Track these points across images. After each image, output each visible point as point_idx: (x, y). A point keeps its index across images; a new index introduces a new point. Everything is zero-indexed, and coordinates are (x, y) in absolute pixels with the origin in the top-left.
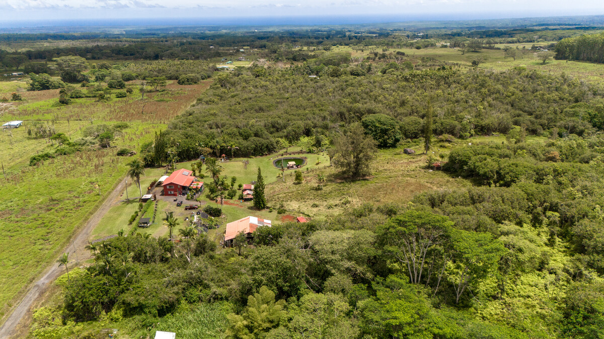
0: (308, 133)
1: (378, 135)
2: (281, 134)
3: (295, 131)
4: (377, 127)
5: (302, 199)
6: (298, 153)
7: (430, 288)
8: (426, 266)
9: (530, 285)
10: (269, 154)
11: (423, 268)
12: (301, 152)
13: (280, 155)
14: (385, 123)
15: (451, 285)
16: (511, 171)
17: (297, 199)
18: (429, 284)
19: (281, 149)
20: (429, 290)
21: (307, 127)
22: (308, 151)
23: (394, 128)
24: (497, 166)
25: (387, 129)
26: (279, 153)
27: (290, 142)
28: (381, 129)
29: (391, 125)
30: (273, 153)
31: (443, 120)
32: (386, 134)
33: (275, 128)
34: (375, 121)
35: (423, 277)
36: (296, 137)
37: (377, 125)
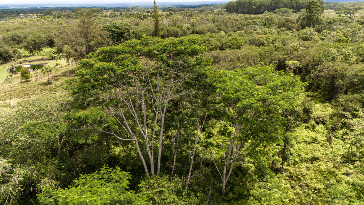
0: (51, 44)
1: (115, 38)
2: (21, 45)
3: (35, 41)
4: (113, 31)
5: (25, 95)
6: (39, 60)
7: (178, 179)
8: (167, 142)
9: (306, 142)
10: (5, 63)
11: (163, 145)
12: (42, 59)
13: (18, 63)
14: (120, 27)
15: (208, 164)
16: (233, 44)
17: (19, 96)
18: (175, 172)
19: (20, 58)
20: (177, 183)
21: (49, 39)
22: (50, 58)
23: (128, 31)
24: (219, 43)
25: (123, 33)
26: (17, 62)
27: (31, 52)
28: (117, 33)
29: (126, 29)
30: (9, 62)
31: (168, 28)
32: (122, 37)
33: (16, 40)
34: (110, 26)
35: (164, 159)
36: (38, 47)
37: (113, 29)
